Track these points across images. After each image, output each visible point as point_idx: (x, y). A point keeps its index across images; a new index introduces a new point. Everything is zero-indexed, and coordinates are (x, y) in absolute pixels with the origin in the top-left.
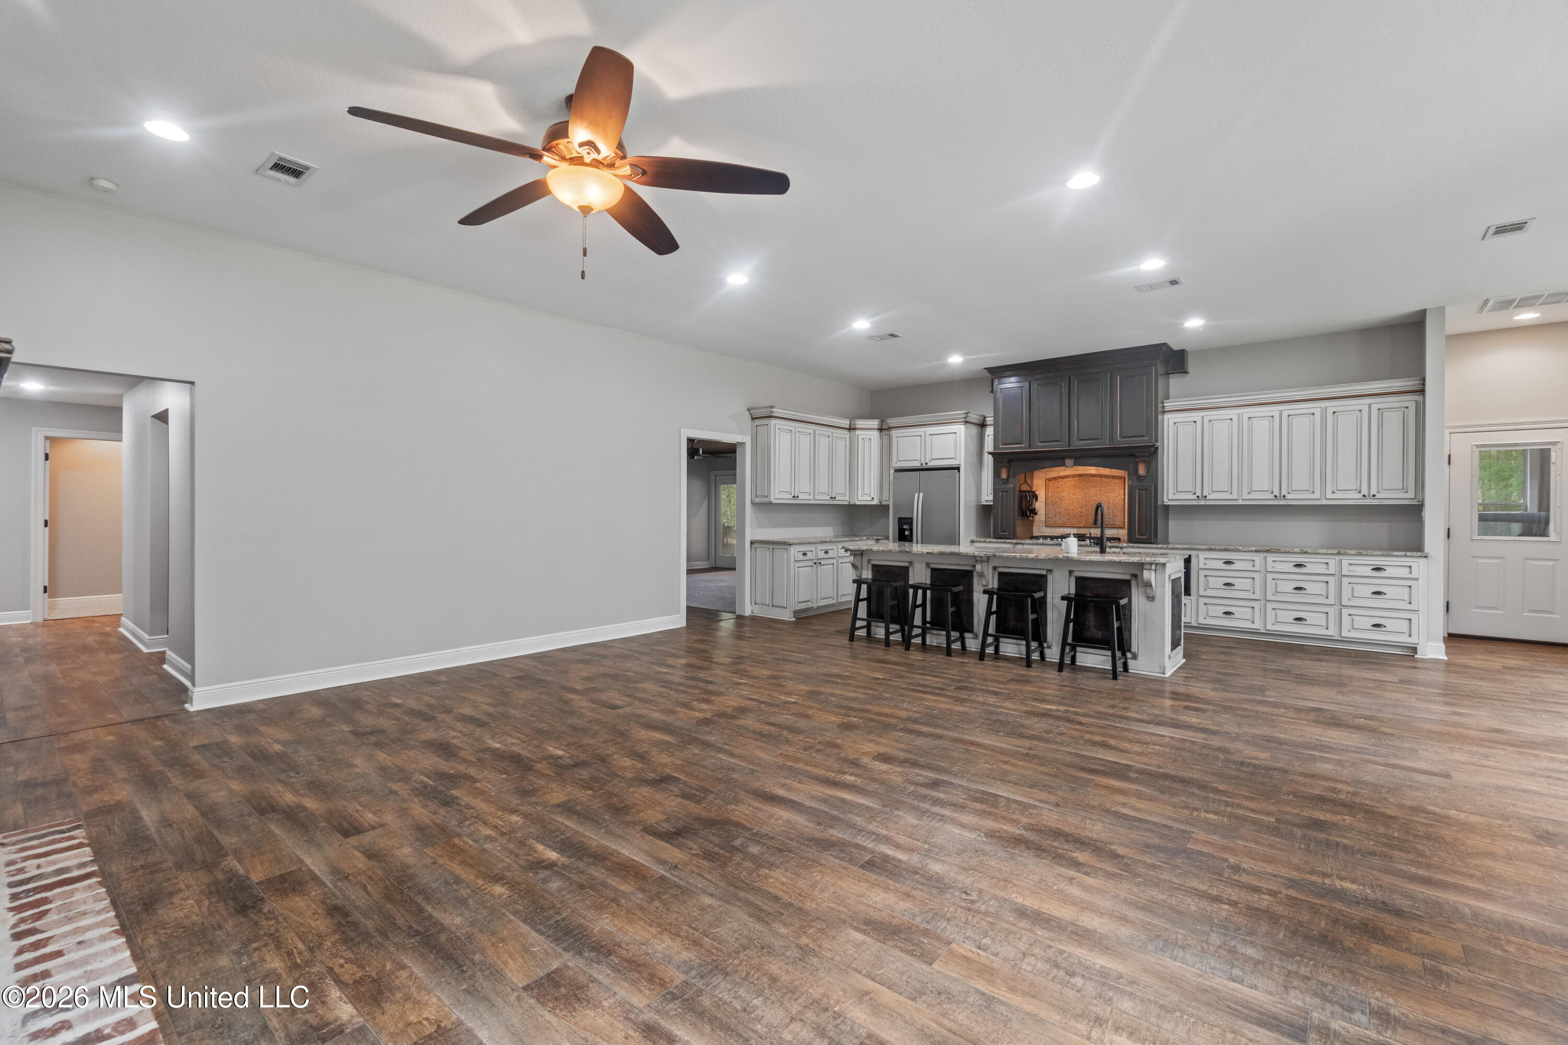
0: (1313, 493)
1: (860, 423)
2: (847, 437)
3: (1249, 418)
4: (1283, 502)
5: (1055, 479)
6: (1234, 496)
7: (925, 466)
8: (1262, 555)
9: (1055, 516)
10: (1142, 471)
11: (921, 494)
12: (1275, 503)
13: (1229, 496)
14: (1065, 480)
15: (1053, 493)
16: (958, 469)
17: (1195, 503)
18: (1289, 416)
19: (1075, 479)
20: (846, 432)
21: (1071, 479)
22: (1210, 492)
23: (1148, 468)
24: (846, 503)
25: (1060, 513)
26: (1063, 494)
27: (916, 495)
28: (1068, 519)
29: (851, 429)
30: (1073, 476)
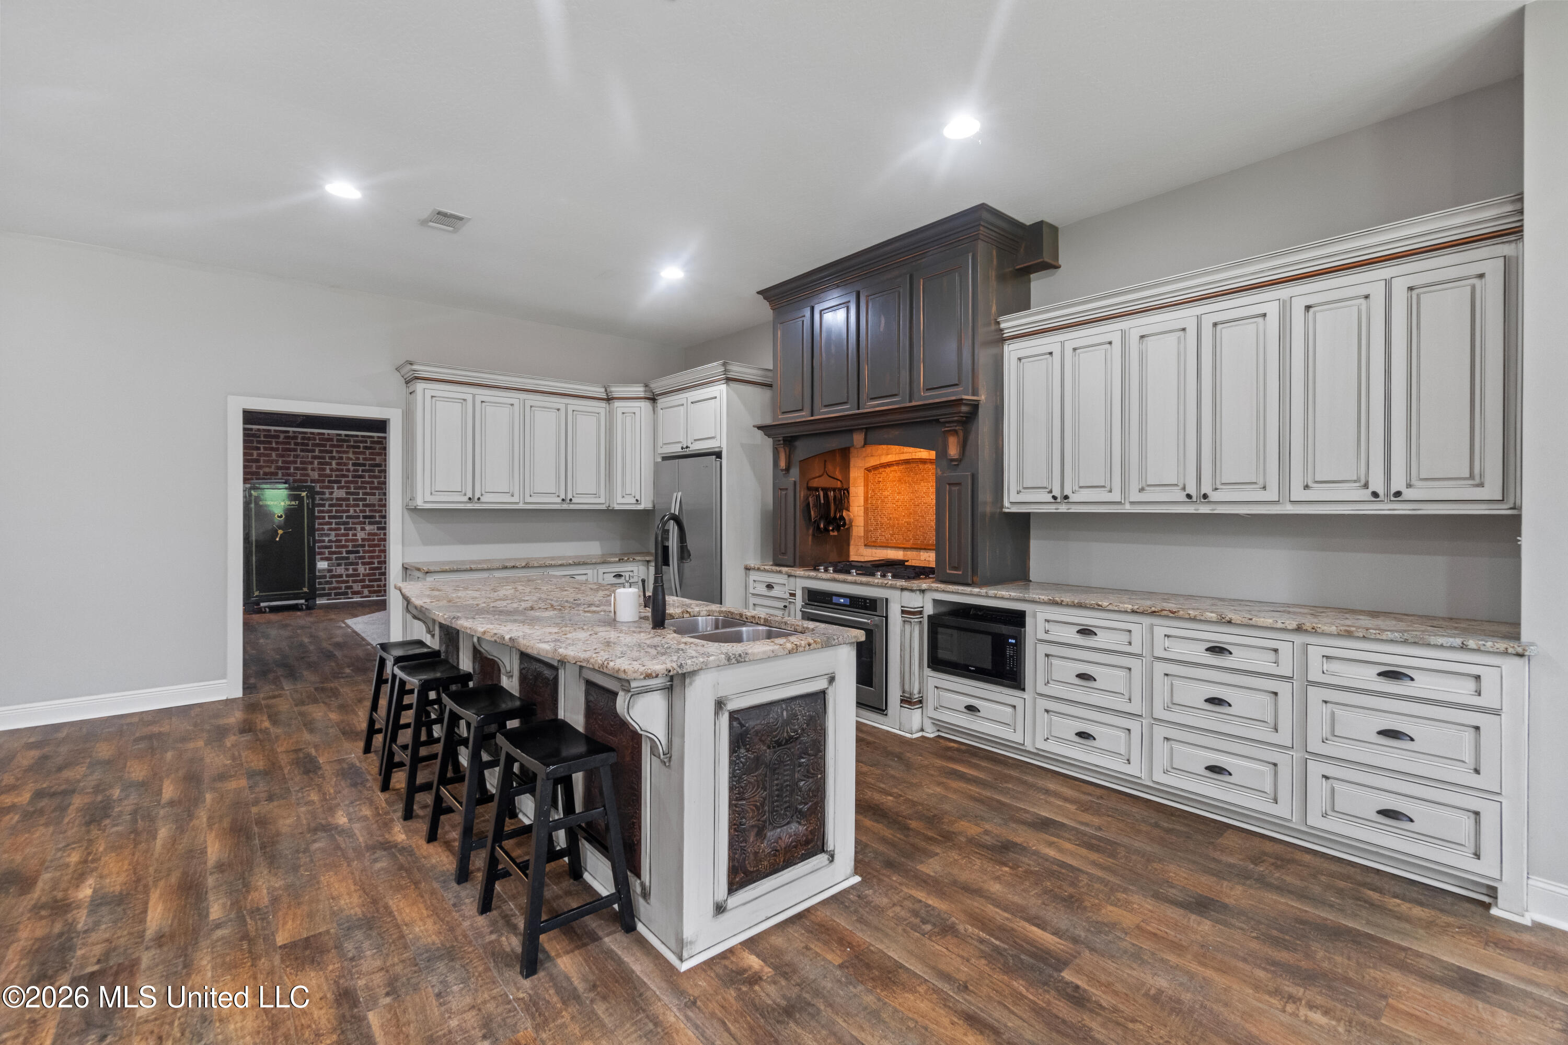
0: (1264, 488)
1: (617, 390)
2: (602, 411)
3: (1142, 337)
4: (1204, 509)
5: (875, 468)
6: (1116, 496)
7: (688, 452)
8: (1147, 621)
9: (876, 529)
10: (953, 451)
11: (680, 494)
12: (1190, 509)
13: (1103, 496)
14: (888, 470)
15: (873, 491)
16: (718, 455)
17: (1051, 509)
18: (1215, 325)
19: (901, 467)
20: (603, 404)
21: (896, 468)
22: (1077, 488)
23: (964, 445)
24: (603, 507)
25: (882, 524)
26: (886, 493)
27: (675, 495)
28: (892, 535)
29: (609, 399)
30: (898, 463)
